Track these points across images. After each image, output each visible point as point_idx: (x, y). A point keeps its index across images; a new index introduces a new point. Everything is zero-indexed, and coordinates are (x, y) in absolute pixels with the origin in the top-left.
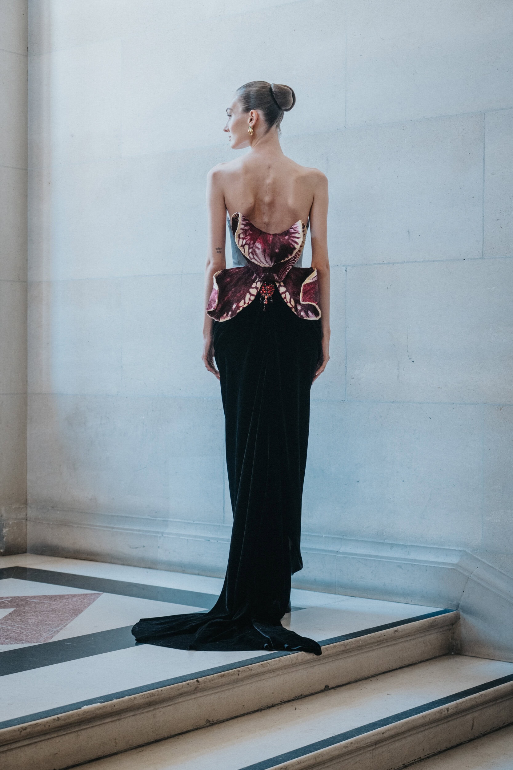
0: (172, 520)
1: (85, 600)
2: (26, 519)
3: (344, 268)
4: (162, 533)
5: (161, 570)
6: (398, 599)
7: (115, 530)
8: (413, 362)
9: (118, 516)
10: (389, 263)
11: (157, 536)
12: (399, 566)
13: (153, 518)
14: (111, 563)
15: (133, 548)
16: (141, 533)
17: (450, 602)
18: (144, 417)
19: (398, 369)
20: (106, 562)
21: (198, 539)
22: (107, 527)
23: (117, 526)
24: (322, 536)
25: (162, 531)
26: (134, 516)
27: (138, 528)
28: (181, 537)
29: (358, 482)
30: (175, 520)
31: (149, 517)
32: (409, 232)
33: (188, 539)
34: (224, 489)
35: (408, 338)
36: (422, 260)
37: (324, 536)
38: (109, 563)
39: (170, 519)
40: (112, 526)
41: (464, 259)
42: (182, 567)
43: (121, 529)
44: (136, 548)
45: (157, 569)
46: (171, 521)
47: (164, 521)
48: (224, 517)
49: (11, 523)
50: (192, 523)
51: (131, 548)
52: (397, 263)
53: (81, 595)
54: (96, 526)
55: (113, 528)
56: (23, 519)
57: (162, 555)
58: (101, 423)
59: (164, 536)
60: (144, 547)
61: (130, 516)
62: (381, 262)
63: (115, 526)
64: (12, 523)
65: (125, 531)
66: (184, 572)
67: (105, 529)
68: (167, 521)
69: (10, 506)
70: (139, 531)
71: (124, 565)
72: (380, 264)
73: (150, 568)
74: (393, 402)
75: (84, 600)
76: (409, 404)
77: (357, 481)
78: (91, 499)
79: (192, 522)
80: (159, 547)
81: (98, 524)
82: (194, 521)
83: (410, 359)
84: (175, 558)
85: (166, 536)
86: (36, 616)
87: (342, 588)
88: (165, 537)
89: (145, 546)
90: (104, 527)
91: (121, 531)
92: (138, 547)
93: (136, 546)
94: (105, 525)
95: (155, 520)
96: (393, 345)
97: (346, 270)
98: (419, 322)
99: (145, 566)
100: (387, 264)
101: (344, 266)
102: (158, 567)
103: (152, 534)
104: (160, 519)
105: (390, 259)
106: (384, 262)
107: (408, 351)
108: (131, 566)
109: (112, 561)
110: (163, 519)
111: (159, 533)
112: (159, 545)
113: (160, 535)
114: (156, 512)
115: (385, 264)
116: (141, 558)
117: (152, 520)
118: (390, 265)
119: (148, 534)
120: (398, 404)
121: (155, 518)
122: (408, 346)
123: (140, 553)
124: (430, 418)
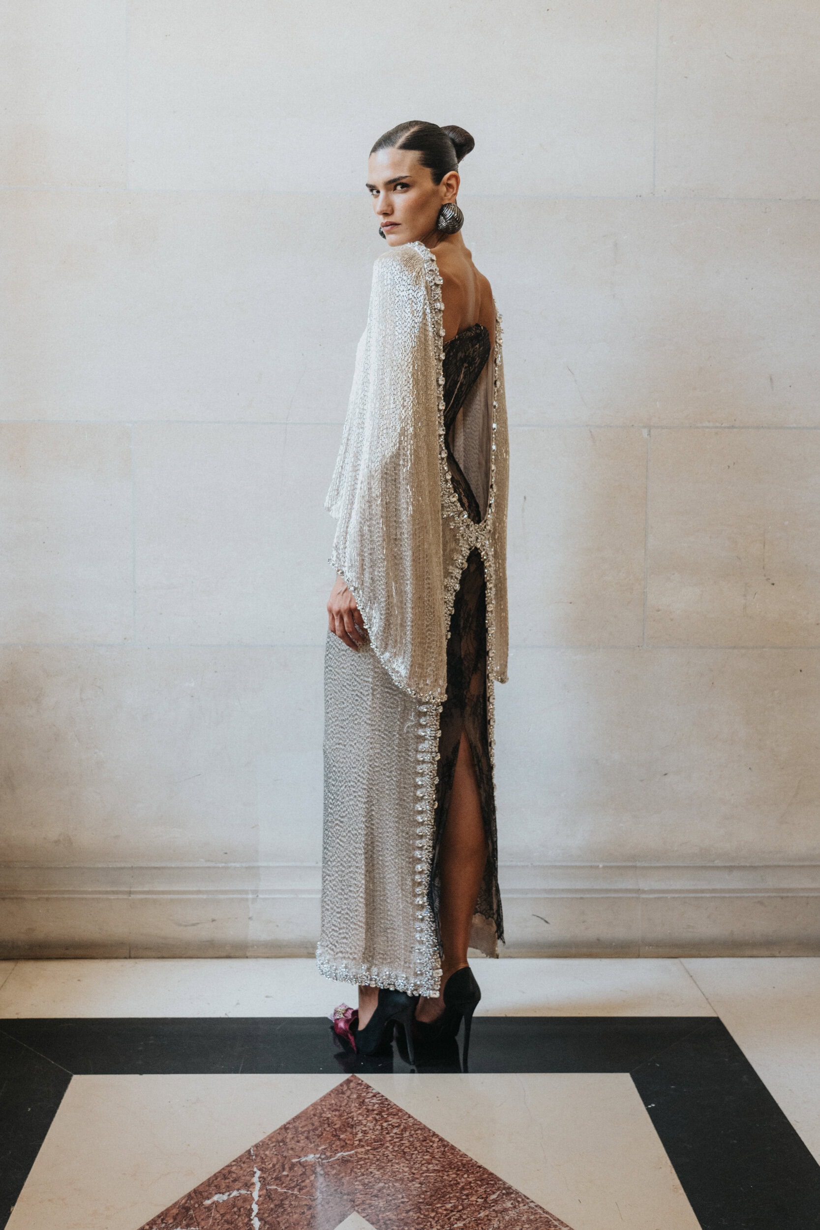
0: (265, 864)
3: (645, 432)
4: (255, 892)
5: (256, 957)
6: (755, 953)
7: (133, 896)
8: (773, 584)
10: (733, 427)
11: (247, 900)
12: (759, 902)
13: (219, 865)
14: (130, 957)
15: (186, 926)
16: (205, 897)
18: (193, 686)
19: (745, 596)
20: (116, 958)
22: (117, 893)
23: (140, 889)
24: (598, 866)
25: (253, 889)
26: (173, 866)
27: (195, 889)
28: (300, 896)
29: (666, 774)
30: (271, 864)
31: (211, 865)
32: (771, 379)
35: (765, 548)
36: (795, 425)
37: (601, 866)
38: (125, 958)
39: (260, 864)
40: (127, 889)
42: (306, 947)
43: (148, 892)
44: (194, 925)
45: (247, 957)
46: (266, 867)
47: (247, 868)
50: (314, 868)
52: (748, 428)
54: (86, 893)
55: (130, 893)
57: (256, 932)
58: (81, 698)
59: (261, 896)
60: (213, 921)
61: (164, 864)
62: (718, 425)
63: (132, 890)
65: (164, 896)
67: (112, 897)
68: (258, 867)
70: (199, 892)
71: (163, 958)
72: (716, 427)
73: (228, 957)
74: (734, 648)
76: (764, 649)
77: (664, 773)
78: (57, 842)
79: (313, 864)
80: (250, 918)
83: (768, 579)
84: (289, 933)
85: (267, 896)
87: (651, 947)
88: (265, 899)
89: (216, 918)
90: (107, 893)
91: (154, 896)
92: (198, 923)
93: (194, 922)
94: (109, 889)
95: (227, 868)
96: (737, 557)
97: (649, 434)
98: (787, 523)
99: (216, 956)
100: (729, 428)
101: (645, 427)
102: (248, 954)
103: (231, 896)
104: (238, 865)
105: (735, 420)
106: (723, 425)
107: (764, 568)
108: (180, 957)
109: (132, 955)
110: (244, 865)
111: (246, 892)
112: (250, 916)
113: (250, 896)
114: (226, 853)
115: (725, 428)
116: (208, 941)
117: (219, 867)
118: (735, 430)
119: (222, 897)
120: (743, 651)
121: (223, 865)
122: (764, 560)
123: (204, 932)
124: (801, 671)
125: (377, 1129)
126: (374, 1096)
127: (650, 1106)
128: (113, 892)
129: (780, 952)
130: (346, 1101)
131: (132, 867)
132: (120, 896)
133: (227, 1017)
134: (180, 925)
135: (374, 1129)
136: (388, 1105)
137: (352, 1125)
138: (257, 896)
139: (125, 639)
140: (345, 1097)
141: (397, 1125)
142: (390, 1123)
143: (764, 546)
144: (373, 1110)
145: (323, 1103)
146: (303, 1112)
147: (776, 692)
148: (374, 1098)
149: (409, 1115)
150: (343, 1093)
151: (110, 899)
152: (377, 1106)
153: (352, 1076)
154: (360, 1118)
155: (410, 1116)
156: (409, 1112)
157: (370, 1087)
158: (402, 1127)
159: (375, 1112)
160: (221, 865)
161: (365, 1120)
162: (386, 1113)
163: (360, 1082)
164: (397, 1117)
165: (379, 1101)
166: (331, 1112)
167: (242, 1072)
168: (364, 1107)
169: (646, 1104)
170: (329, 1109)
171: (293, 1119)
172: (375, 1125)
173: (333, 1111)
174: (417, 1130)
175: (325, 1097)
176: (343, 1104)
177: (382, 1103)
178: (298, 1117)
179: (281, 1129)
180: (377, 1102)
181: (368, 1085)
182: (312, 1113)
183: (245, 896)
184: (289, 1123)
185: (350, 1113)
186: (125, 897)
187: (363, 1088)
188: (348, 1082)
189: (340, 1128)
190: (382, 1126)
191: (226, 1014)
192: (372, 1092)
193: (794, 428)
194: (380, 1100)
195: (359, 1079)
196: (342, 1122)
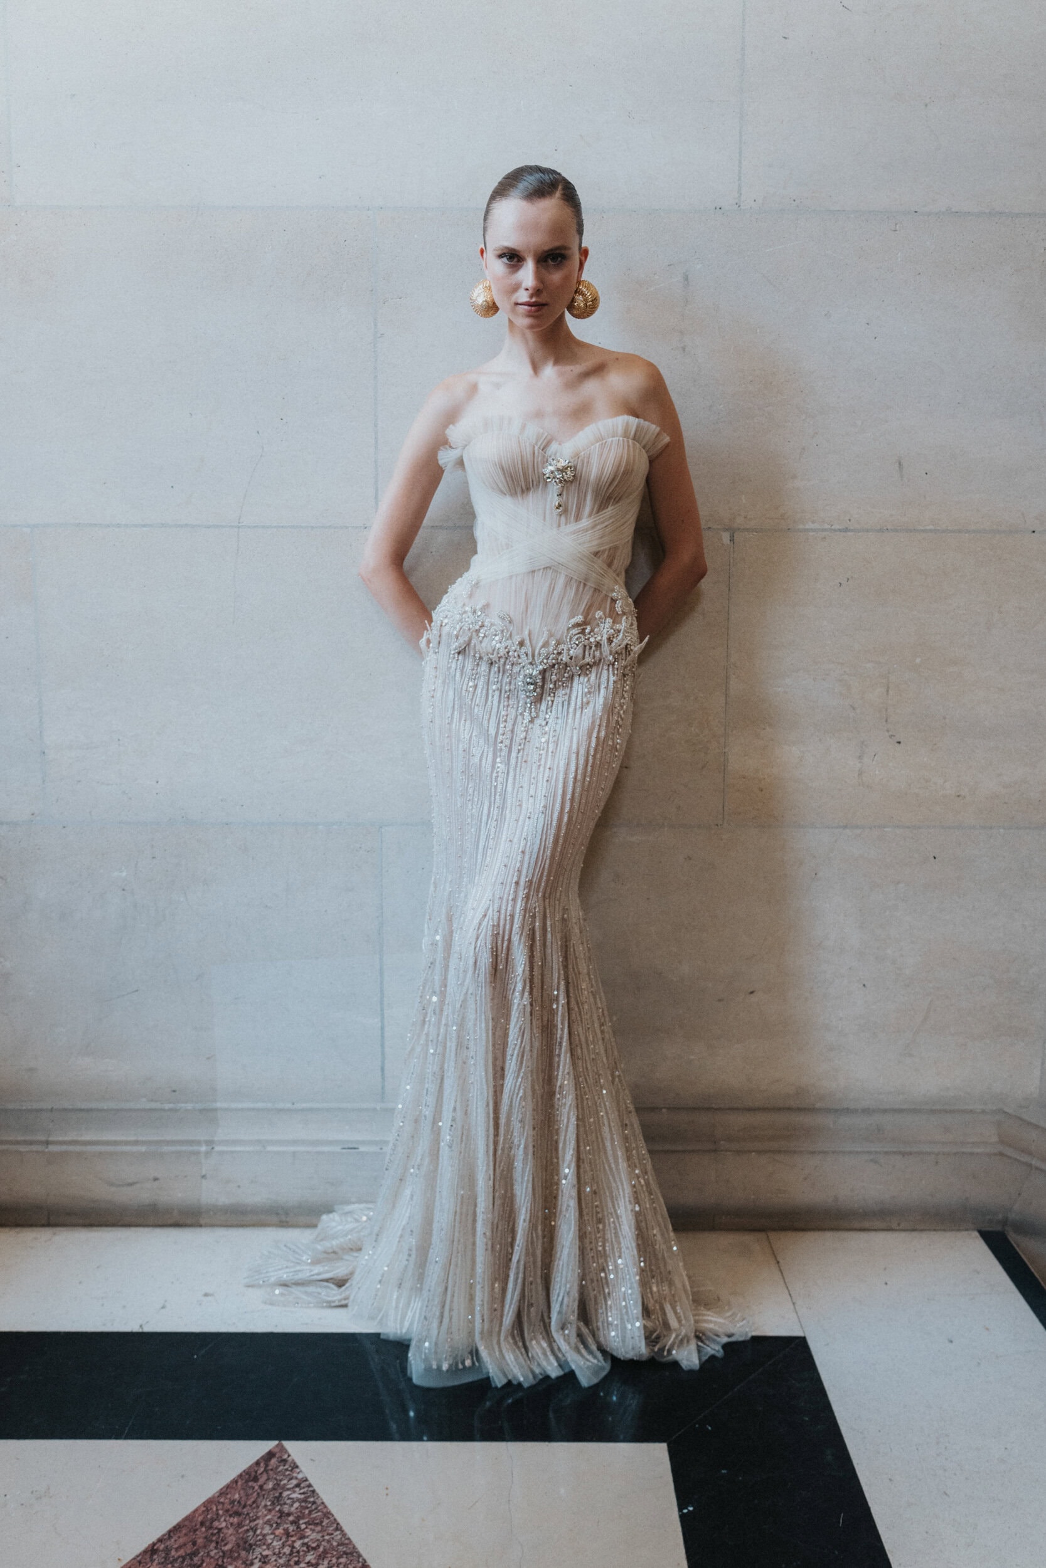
0: (225, 1105)
3: (726, 537)
4: (210, 1143)
5: (212, 1226)
6: (867, 1225)
7: (52, 1148)
8: (899, 743)
9: (52, 1110)
10: (846, 530)
11: (198, 1153)
12: (872, 1160)
14: (49, 1224)
15: (119, 1186)
16: (143, 1149)
17: (988, 1217)
19: (860, 757)
21: (326, 1149)
22: (31, 1143)
23: (61, 1139)
25: (206, 1138)
26: (105, 1107)
27: (132, 1138)
28: (270, 1148)
29: (752, 993)
30: (234, 1105)
31: (153, 1105)
32: (900, 464)
33: (294, 1153)
34: (382, 1028)
35: (887, 694)
36: (931, 527)
38: (43, 1226)
39: (218, 1105)
40: (43, 1138)
41: (1034, 532)
42: (277, 1214)
43: (71, 1142)
44: (130, 1184)
45: (201, 1226)
46: (226, 1109)
47: (201, 1111)
48: (383, 1088)
50: (289, 1110)
52: (868, 531)
55: (47, 1143)
57: (212, 1194)
59: (217, 1148)
60: (156, 1179)
61: (93, 1105)
62: (827, 526)
63: (51, 1139)
66: (283, 1224)
67: (22, 1148)
68: (215, 1110)
71: (91, 1225)
72: (824, 530)
73: (177, 1225)
74: (845, 827)
76: (886, 829)
77: (751, 990)
79: (289, 1105)
80: (204, 1177)
82: (293, 1104)
83: (891, 736)
84: (254, 1195)
85: (225, 1148)
87: (729, 1217)
88: (222, 1153)
90: (18, 1143)
91: (78, 1148)
93: (130, 1181)
94: (20, 1138)
95: (176, 1110)
96: (851, 706)
97: (732, 540)
98: (918, 660)
99: (160, 1223)
100: (840, 530)
101: (726, 530)
102: (202, 1222)
103: (179, 1148)
104: (189, 1106)
105: (850, 520)
106: (833, 527)
107: (886, 721)
108: (113, 1225)
110: (199, 1106)
111: (199, 1143)
112: (204, 1173)
113: (203, 1148)
115: (835, 530)
117: (163, 1110)
118: (849, 533)
119: (166, 1149)
120: (858, 831)
121: (171, 1106)
122: (886, 710)
123: (143, 1195)
124: (935, 858)
125: (284, 1554)
126: (298, 1485)
127: (685, 1511)
128: (26, 1143)
129: (899, 1225)
130: (255, 1494)
131: (52, 1108)
132: (34, 1148)
133: (140, 1330)
134: (112, 1184)
135: (280, 1553)
136: (314, 1503)
137: (251, 1545)
138: (213, 1148)
139: (33, 814)
140: (257, 1488)
141: (314, 1545)
142: (306, 1540)
143: (888, 691)
144: (289, 1514)
145: (222, 1500)
146: (187, 1519)
147: (902, 885)
148: (297, 1489)
149: (338, 1524)
150: (256, 1479)
151: (21, 1153)
152: (296, 1505)
153: (277, 1446)
154: (267, 1530)
155: (338, 1528)
156: (339, 1520)
157: (297, 1467)
158: (321, 1549)
159: (291, 1518)
160: (167, 1106)
161: (272, 1534)
162: (306, 1520)
163: (285, 1457)
164: (319, 1528)
165: (303, 1496)
166: (227, 1518)
167: (126, 1438)
168: (278, 1508)
169: (681, 1507)
170: (227, 1511)
171: (170, 1531)
172: (283, 1546)
173: (230, 1516)
174: (341, 1557)
175: (228, 1487)
176: (249, 1502)
177: (305, 1500)
178: (177, 1529)
179: (145, 1552)
180: (299, 1496)
181: (295, 1463)
182: (200, 1519)
183: (195, 1148)
184: (160, 1540)
185: (255, 1520)
186: (40, 1148)
187: (287, 1470)
188: (270, 1455)
189: (231, 1551)
190: (293, 1547)
191: (141, 1326)
192: (296, 1478)
193: (931, 531)
194: (303, 1493)
195: (286, 1451)
196: (238, 1539)
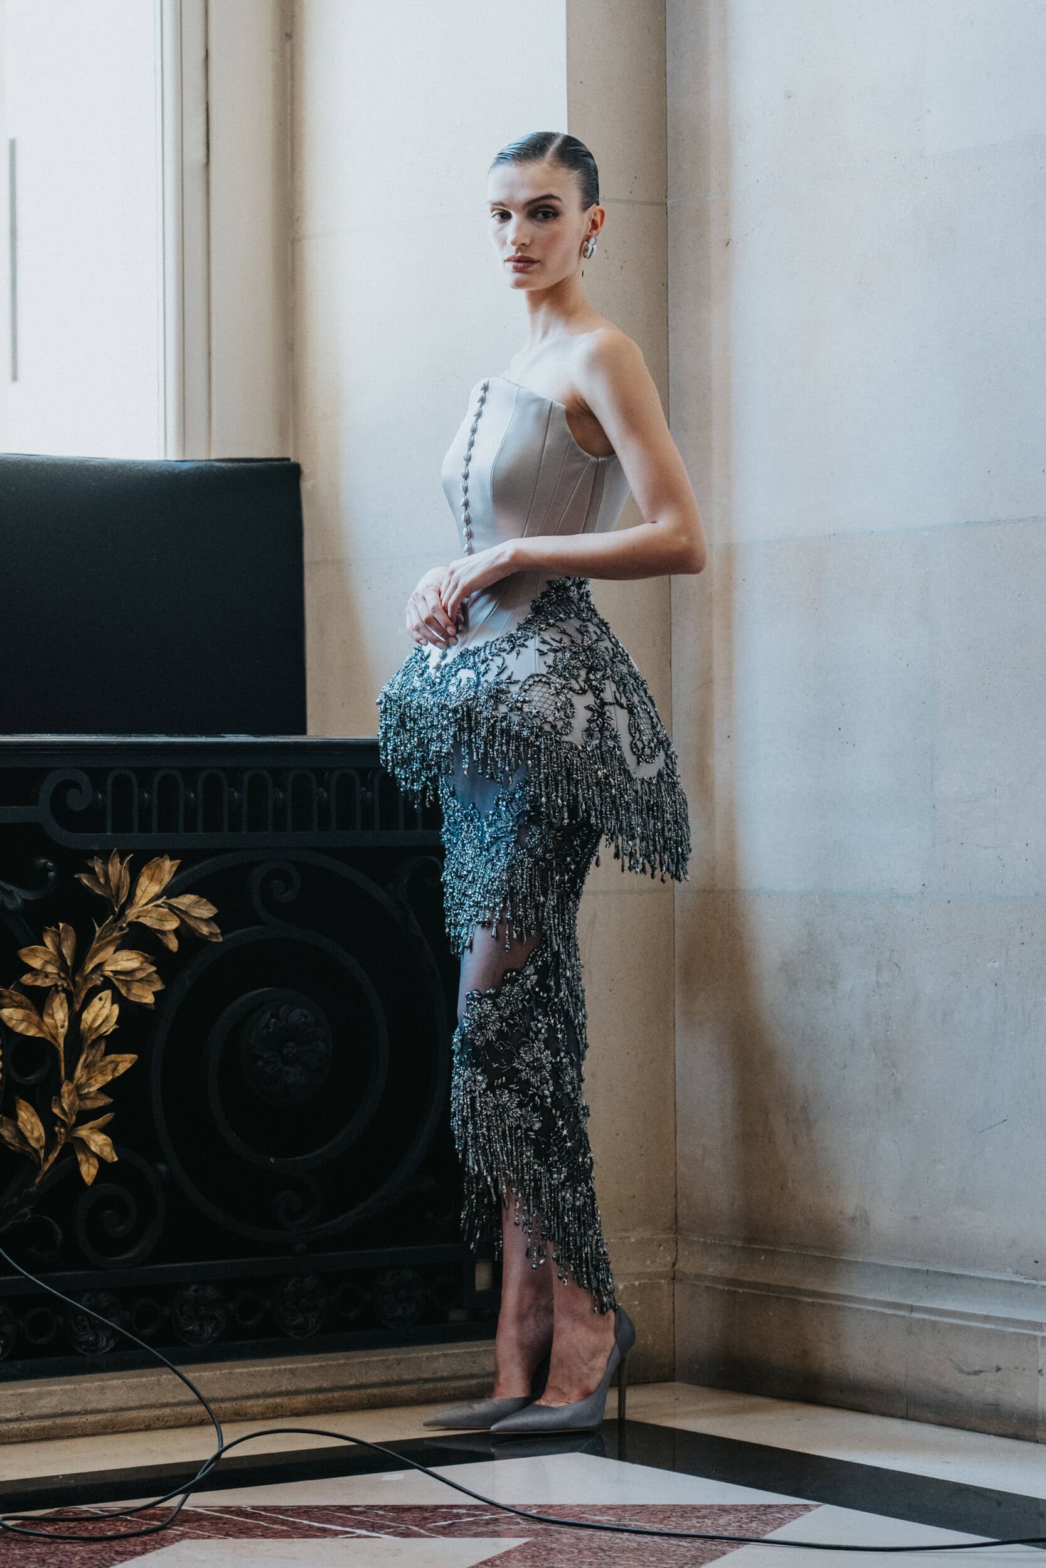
1: (754, 1525)
2: (671, 1275)
13: (1026, 1282)
18: (997, 964)
20: (892, 1416)
49: (621, 1287)
51: (961, 1371)
53: (747, 1508)
54: (865, 1301)
56: (660, 1275)
58: (878, 983)
64: (626, 1287)
65: (946, 1320)
69: (624, 1234)
70: (986, 1318)
75: (751, 1522)
78: (853, 1219)
81: (870, 1296)
86: (577, 1562)
89: (1001, 1366)
92: (981, 1372)
109: (910, 1415)
114: (1037, 1262)
116: (992, 1405)
